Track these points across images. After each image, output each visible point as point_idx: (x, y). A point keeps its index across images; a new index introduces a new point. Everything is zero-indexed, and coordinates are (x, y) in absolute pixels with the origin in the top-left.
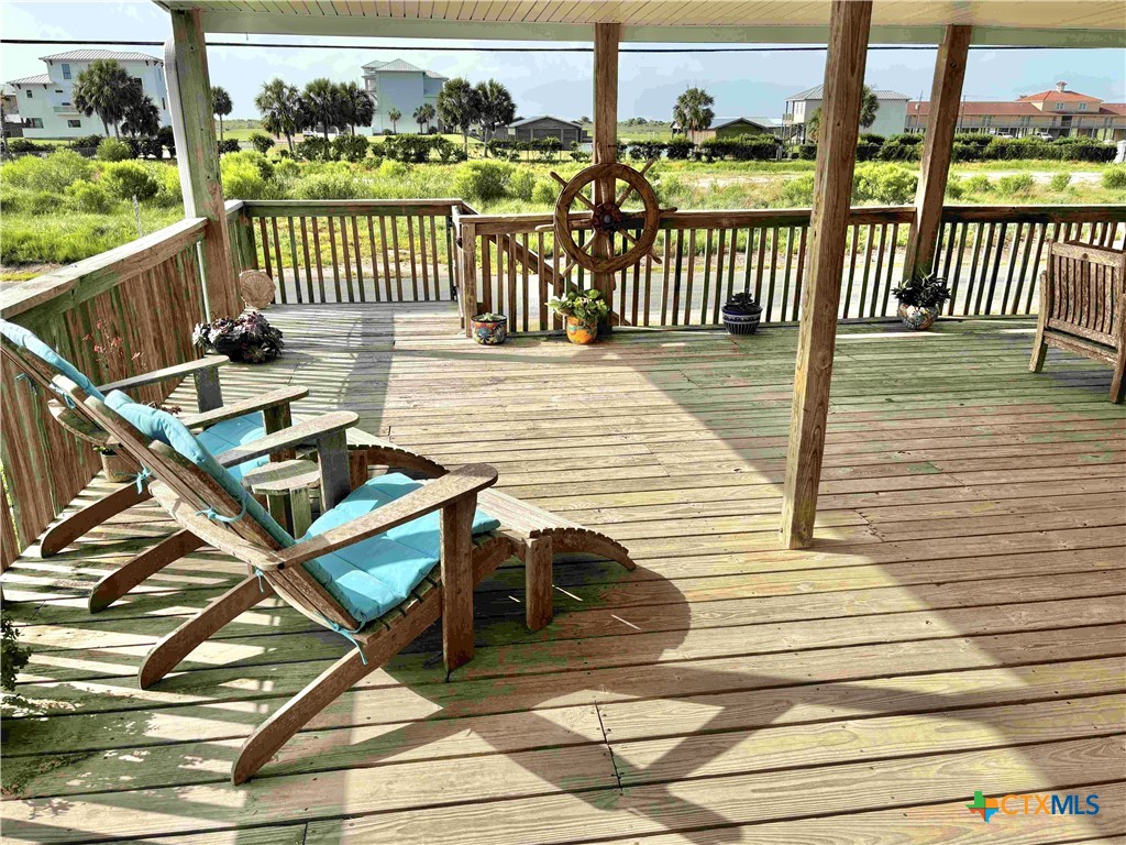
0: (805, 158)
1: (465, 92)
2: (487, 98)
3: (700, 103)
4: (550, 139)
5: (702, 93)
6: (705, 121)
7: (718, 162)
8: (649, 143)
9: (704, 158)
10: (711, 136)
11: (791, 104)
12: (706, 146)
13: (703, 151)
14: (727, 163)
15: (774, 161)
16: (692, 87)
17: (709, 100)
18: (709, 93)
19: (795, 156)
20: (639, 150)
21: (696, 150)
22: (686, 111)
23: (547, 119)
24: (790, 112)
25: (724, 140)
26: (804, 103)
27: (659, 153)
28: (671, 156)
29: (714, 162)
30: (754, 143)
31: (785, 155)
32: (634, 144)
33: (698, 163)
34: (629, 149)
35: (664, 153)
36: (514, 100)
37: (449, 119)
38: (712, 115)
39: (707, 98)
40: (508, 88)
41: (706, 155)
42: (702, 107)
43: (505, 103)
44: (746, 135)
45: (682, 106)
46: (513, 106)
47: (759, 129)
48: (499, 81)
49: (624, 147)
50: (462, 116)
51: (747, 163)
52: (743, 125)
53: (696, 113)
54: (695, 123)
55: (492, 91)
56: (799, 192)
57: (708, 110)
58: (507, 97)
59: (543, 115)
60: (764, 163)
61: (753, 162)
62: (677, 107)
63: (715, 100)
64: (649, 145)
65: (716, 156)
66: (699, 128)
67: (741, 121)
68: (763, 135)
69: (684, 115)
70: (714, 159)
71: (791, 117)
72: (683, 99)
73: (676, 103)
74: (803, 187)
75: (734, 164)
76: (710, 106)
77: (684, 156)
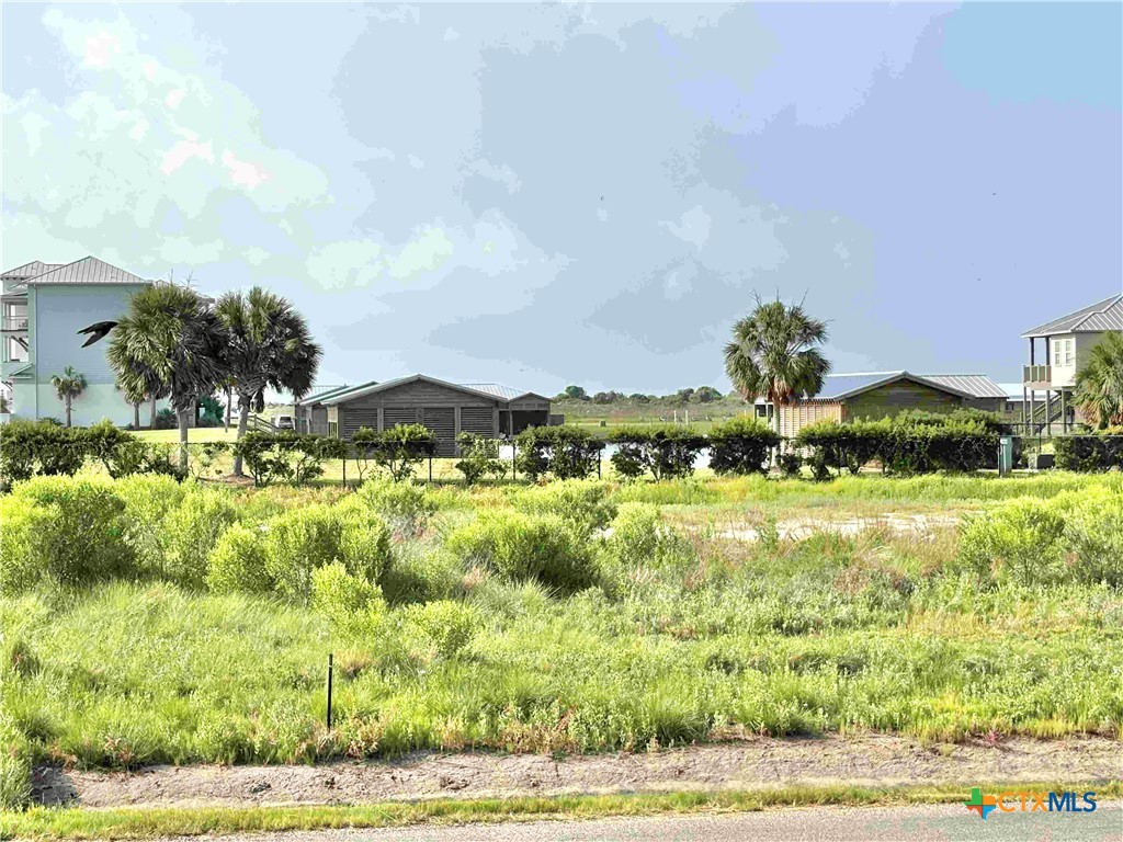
0: (1071, 466)
1: (186, 318)
2: (241, 332)
3: (790, 338)
4: (403, 430)
5: (795, 314)
6: (806, 380)
7: (843, 478)
8: (661, 435)
9: (806, 470)
10: (830, 418)
11: (1040, 344)
12: (809, 439)
13: (806, 452)
14: (867, 482)
15: (988, 477)
16: (769, 300)
17: (813, 331)
18: (812, 315)
19: (1045, 463)
20: (637, 453)
21: (786, 449)
22: (756, 359)
23: (420, 383)
24: (1040, 361)
25: (857, 425)
26: (1073, 340)
27: (688, 460)
28: (719, 464)
29: (832, 478)
30: (933, 431)
31: (1019, 461)
32: (622, 438)
33: (793, 482)
34: (610, 451)
35: (703, 459)
36: (315, 335)
37: (140, 383)
38: (823, 366)
39: (806, 326)
40: (297, 307)
41: (810, 461)
42: (797, 348)
43: (289, 345)
44: (917, 414)
45: (745, 346)
46: (312, 350)
47: (954, 399)
48: (274, 290)
49: (597, 446)
50: (173, 374)
51: (917, 480)
52: (909, 390)
53: (781, 361)
54: (780, 385)
55: (256, 316)
56: (1005, 551)
57: (811, 356)
58: (295, 327)
59: (406, 374)
60: (963, 480)
61: (933, 478)
62: (734, 349)
63: (827, 329)
64: (661, 440)
65: (838, 466)
66: (791, 398)
67: (905, 381)
68: (960, 413)
69: (754, 368)
70: (832, 470)
71: (1044, 374)
72: (746, 330)
73: (732, 338)
74: (1012, 536)
75: (886, 482)
76: (816, 345)
77: (754, 467)
